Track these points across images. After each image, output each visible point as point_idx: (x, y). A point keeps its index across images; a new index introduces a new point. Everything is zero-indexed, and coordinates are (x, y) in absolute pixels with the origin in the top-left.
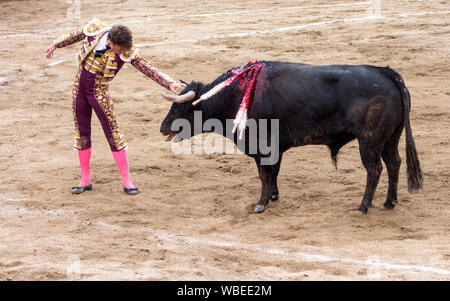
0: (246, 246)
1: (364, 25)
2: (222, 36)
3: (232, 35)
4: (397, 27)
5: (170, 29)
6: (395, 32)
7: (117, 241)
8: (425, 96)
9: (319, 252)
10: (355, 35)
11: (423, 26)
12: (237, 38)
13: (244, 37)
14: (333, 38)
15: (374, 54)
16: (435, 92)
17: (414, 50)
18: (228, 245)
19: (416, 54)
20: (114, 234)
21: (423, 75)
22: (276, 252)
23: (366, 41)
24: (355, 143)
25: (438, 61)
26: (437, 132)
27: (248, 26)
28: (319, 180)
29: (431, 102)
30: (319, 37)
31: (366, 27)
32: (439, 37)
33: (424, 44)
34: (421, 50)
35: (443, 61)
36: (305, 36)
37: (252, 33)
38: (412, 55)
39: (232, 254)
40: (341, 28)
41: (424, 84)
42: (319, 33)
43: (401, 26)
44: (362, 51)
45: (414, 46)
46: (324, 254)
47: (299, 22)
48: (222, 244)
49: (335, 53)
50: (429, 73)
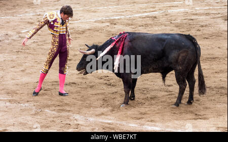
0: (119, 122)
1: (178, 13)
2: (107, 18)
3: (112, 18)
4: (194, 14)
5: (82, 15)
6: (193, 17)
7: (55, 119)
8: (208, 49)
9: (155, 126)
10: (173, 18)
11: (207, 14)
12: (115, 19)
13: (118, 19)
14: (163, 20)
15: (183, 28)
16: (213, 47)
17: (202, 26)
18: (109, 121)
19: (204, 28)
20: (53, 116)
21: (207, 38)
22: (133, 125)
23: (179, 21)
24: (173, 72)
25: (214, 32)
26: (214, 66)
27: (120, 13)
28: (155, 90)
29: (211, 52)
30: (155, 19)
31: (179, 15)
32: (215, 20)
33: (207, 23)
34: (206, 26)
35: (217, 31)
36: (148, 18)
37: (122, 17)
38: (201, 29)
39: (111, 126)
40: (166, 15)
41: (207, 43)
42: (155, 17)
43: (196, 14)
44: (177, 27)
45: (202, 24)
46: (157, 126)
47: (146, 12)
48: (107, 121)
49: (163, 27)
50: (210, 38)
